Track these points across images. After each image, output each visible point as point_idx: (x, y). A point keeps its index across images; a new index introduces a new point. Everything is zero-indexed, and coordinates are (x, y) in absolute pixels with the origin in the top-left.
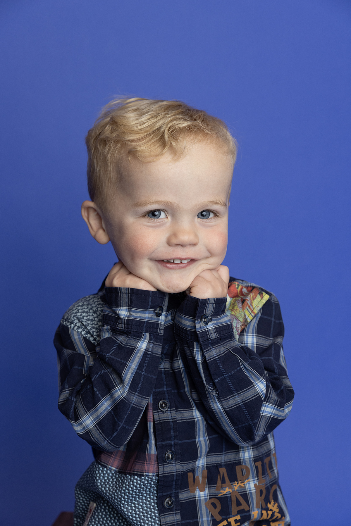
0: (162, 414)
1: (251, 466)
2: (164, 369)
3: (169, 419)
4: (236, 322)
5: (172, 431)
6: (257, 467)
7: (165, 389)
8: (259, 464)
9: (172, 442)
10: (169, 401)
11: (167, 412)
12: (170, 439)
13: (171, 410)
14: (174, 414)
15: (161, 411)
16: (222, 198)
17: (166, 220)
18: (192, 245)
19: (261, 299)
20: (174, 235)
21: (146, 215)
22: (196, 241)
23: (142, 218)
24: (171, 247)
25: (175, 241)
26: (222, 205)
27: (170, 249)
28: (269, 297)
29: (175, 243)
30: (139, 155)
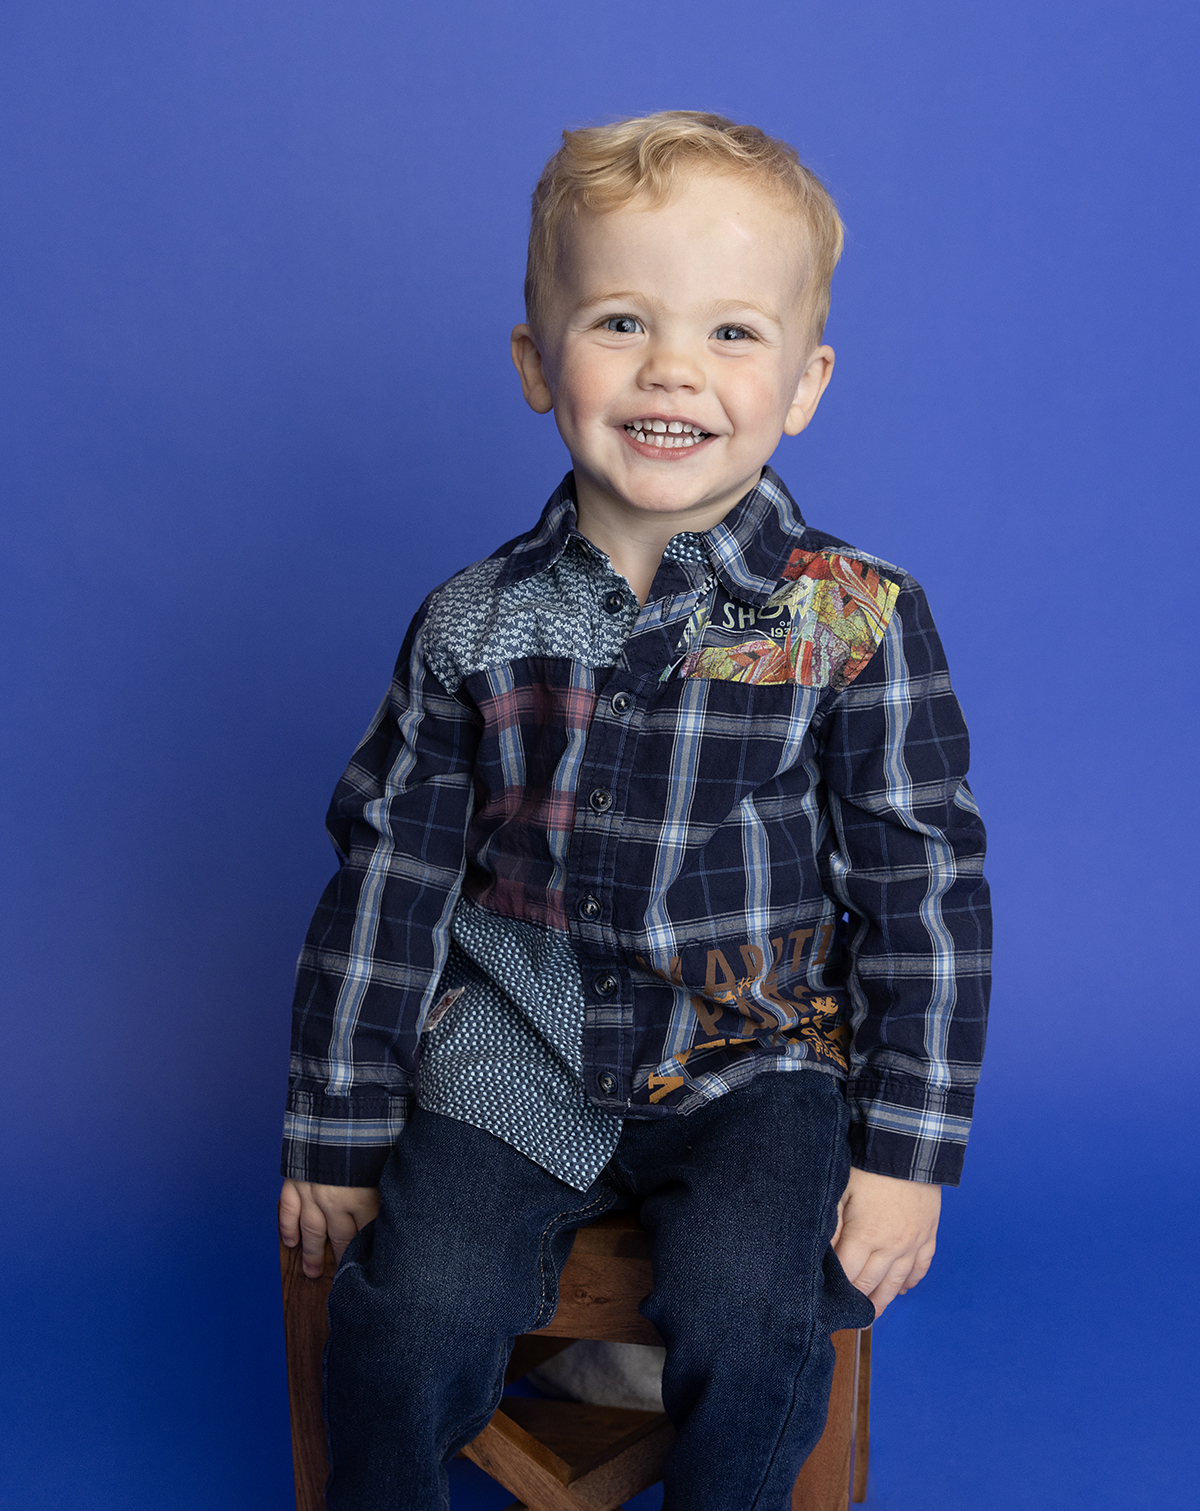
0: (593, 818)
1: (765, 947)
2: (629, 725)
3: (603, 831)
4: (828, 637)
5: (603, 856)
6: (775, 949)
7: (617, 769)
8: (778, 942)
9: (599, 880)
10: (617, 795)
11: (605, 815)
12: (594, 872)
13: (614, 814)
14: (618, 822)
15: (594, 811)
16: (771, 300)
17: (638, 338)
18: (687, 390)
19: (887, 594)
20: (650, 364)
21: (599, 324)
22: (692, 379)
23: (593, 331)
24: (645, 393)
25: (651, 377)
26: (766, 315)
27: (642, 396)
28: (898, 587)
29: (647, 381)
30: (586, 197)
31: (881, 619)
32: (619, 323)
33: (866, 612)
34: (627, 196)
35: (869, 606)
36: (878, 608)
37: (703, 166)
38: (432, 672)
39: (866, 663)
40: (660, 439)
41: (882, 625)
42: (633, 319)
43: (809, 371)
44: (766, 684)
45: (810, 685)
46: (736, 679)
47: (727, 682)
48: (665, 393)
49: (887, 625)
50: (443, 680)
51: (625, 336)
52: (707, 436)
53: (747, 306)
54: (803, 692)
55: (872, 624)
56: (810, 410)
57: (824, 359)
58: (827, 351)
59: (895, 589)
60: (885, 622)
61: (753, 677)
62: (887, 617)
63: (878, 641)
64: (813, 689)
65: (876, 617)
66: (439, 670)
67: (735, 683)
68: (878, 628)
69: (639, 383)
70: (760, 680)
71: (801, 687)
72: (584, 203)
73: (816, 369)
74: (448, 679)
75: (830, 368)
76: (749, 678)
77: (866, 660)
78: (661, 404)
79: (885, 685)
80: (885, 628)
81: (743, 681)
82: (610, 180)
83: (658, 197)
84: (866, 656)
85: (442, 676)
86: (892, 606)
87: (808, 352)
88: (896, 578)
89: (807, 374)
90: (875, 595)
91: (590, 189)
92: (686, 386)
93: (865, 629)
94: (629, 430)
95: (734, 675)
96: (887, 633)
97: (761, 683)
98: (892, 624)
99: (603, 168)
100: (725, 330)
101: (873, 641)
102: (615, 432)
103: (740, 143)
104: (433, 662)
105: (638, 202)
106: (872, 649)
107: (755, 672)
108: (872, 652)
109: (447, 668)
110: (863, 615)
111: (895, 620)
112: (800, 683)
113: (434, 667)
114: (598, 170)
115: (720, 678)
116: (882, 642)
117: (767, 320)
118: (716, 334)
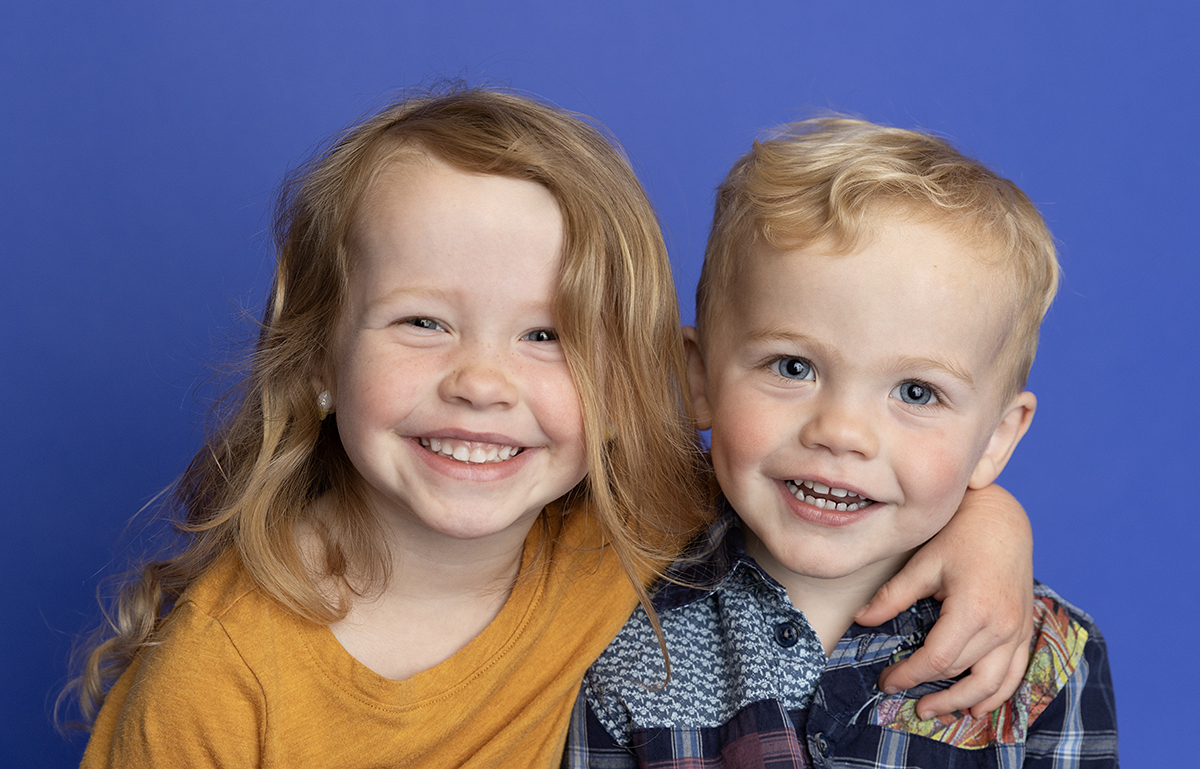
16: (961, 359)
17: (809, 386)
18: (858, 455)
19: (1076, 638)
20: (817, 421)
21: (767, 364)
22: (865, 445)
23: (757, 372)
24: (808, 451)
25: (814, 436)
26: (955, 374)
27: (805, 454)
28: (1086, 633)
29: (813, 441)
30: (767, 230)
31: (1068, 662)
32: (791, 366)
33: (1054, 651)
34: (810, 237)
35: (1059, 646)
36: (1066, 649)
37: (903, 209)
38: (598, 721)
39: (1044, 708)
40: (820, 502)
41: (1068, 669)
42: (808, 363)
43: (1007, 420)
44: (968, 748)
45: (1013, 741)
46: (936, 737)
47: (926, 740)
48: (831, 456)
49: (1073, 670)
50: (612, 729)
51: (794, 382)
52: (872, 503)
53: (935, 364)
54: (1007, 752)
55: (1058, 666)
56: (1003, 459)
57: (1024, 407)
58: (1028, 399)
59: (1083, 634)
60: (1071, 667)
61: (955, 738)
62: (1075, 662)
63: (1060, 686)
64: (1017, 746)
65: (1063, 659)
66: (608, 717)
67: (936, 741)
68: (1063, 672)
69: (803, 440)
70: (961, 741)
71: (1004, 746)
72: (763, 235)
73: (1013, 418)
74: (618, 727)
75: (1030, 417)
76: (951, 738)
77: (1044, 703)
78: (826, 468)
79: (1059, 736)
80: (1070, 673)
81: (944, 741)
82: (797, 212)
83: (844, 241)
84: (1044, 699)
85: (611, 724)
86: (1080, 651)
87: (1004, 403)
88: (1084, 624)
89: (1003, 423)
90: (1066, 635)
91: (771, 220)
92: (854, 452)
93: (1048, 670)
94: (789, 484)
95: (934, 733)
96: (1072, 679)
97: (961, 746)
98: (1078, 670)
99: (790, 198)
100: (909, 385)
101: (1053, 684)
102: (774, 485)
103: (945, 189)
104: (601, 708)
105: (822, 245)
106: (1052, 693)
107: (958, 733)
108: (1051, 696)
109: (617, 714)
110: (1051, 654)
111: (1082, 668)
112: (1002, 742)
113: (601, 714)
114: (781, 200)
115: (920, 734)
116: (1064, 688)
117: (956, 380)
118: (899, 388)
